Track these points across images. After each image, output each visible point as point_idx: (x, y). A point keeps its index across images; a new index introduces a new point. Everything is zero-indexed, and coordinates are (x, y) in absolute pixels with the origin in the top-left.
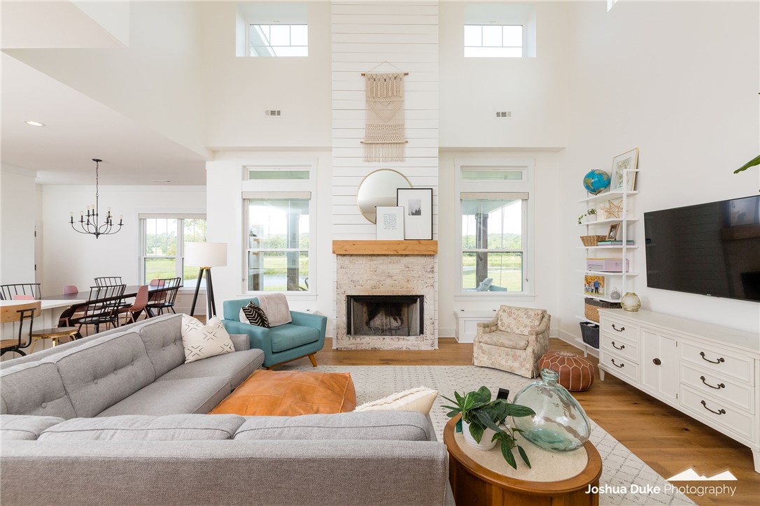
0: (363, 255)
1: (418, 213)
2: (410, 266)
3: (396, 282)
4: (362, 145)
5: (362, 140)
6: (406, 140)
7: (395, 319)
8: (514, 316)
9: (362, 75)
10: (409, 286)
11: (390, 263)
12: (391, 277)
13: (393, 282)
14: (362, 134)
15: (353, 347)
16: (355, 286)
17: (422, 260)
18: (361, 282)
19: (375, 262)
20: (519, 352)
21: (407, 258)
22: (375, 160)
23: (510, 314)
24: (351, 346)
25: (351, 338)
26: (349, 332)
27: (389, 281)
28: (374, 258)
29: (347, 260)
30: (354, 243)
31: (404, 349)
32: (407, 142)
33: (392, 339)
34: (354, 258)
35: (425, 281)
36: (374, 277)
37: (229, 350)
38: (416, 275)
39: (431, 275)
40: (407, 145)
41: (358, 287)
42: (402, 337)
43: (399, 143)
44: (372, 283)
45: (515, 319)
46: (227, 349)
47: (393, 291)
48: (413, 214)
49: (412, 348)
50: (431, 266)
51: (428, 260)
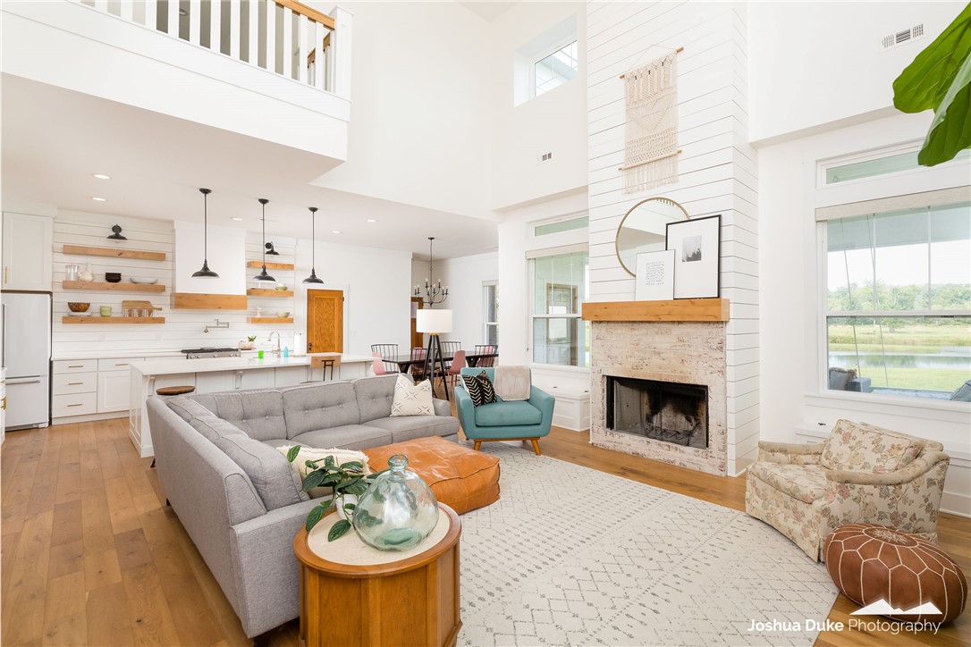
0: (622, 322)
1: (697, 257)
2: (685, 339)
3: (665, 362)
4: (621, 173)
5: (620, 166)
6: (680, 149)
7: (688, 420)
8: (852, 443)
9: (621, 77)
10: (684, 370)
11: (657, 333)
12: (659, 354)
13: (662, 362)
14: (620, 158)
15: (610, 446)
16: (613, 364)
17: (704, 331)
18: (619, 359)
19: (637, 332)
20: (801, 507)
21: (680, 326)
22: (638, 190)
23: (846, 438)
24: (608, 444)
25: (608, 433)
26: (610, 425)
27: (655, 360)
28: (636, 325)
29: (603, 328)
30: (606, 306)
31: (677, 464)
32: (680, 152)
33: (659, 444)
34: (612, 325)
35: (710, 363)
36: (636, 353)
37: (428, 413)
38: (696, 354)
39: (718, 354)
40: (680, 157)
41: (617, 365)
42: (674, 445)
43: (670, 156)
44: (633, 361)
45: (852, 448)
46: (425, 411)
47: (661, 375)
48: (689, 259)
49: (689, 466)
50: (718, 340)
51: (714, 329)
